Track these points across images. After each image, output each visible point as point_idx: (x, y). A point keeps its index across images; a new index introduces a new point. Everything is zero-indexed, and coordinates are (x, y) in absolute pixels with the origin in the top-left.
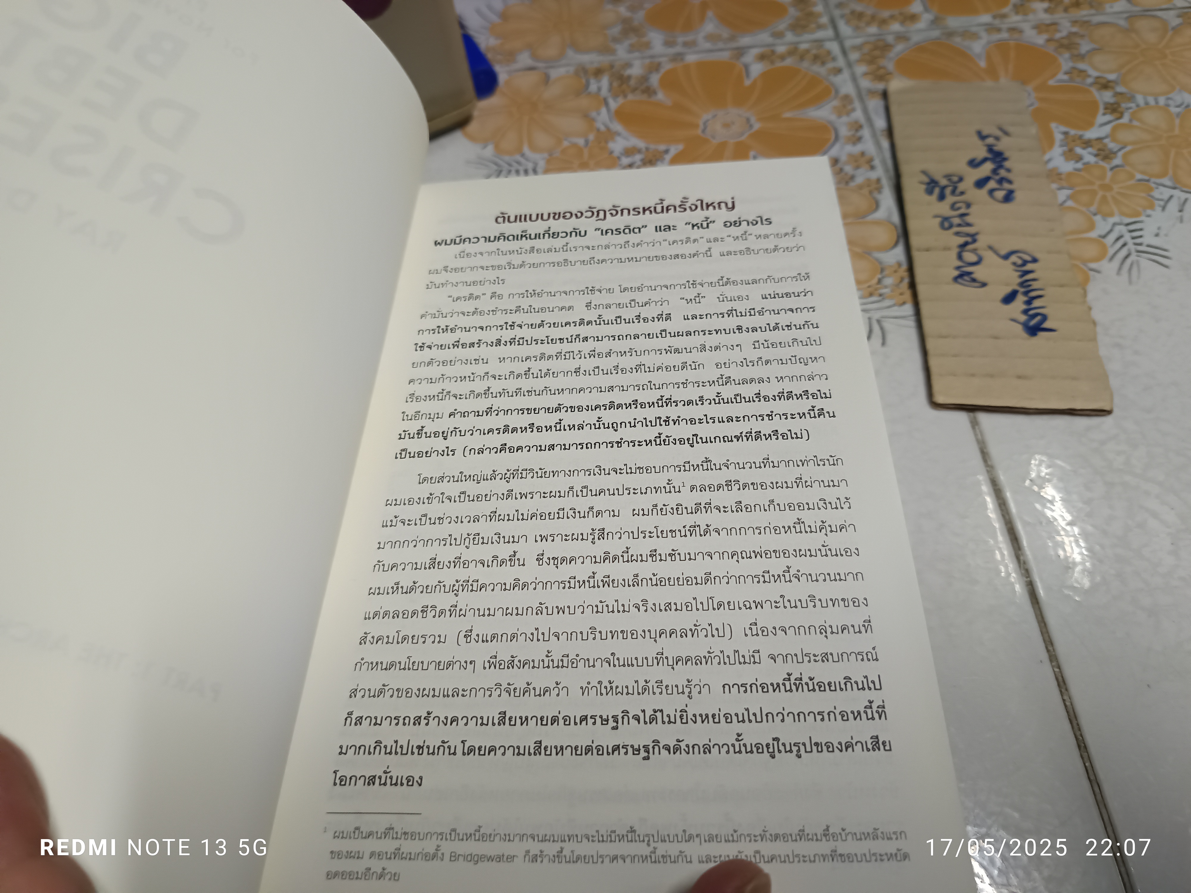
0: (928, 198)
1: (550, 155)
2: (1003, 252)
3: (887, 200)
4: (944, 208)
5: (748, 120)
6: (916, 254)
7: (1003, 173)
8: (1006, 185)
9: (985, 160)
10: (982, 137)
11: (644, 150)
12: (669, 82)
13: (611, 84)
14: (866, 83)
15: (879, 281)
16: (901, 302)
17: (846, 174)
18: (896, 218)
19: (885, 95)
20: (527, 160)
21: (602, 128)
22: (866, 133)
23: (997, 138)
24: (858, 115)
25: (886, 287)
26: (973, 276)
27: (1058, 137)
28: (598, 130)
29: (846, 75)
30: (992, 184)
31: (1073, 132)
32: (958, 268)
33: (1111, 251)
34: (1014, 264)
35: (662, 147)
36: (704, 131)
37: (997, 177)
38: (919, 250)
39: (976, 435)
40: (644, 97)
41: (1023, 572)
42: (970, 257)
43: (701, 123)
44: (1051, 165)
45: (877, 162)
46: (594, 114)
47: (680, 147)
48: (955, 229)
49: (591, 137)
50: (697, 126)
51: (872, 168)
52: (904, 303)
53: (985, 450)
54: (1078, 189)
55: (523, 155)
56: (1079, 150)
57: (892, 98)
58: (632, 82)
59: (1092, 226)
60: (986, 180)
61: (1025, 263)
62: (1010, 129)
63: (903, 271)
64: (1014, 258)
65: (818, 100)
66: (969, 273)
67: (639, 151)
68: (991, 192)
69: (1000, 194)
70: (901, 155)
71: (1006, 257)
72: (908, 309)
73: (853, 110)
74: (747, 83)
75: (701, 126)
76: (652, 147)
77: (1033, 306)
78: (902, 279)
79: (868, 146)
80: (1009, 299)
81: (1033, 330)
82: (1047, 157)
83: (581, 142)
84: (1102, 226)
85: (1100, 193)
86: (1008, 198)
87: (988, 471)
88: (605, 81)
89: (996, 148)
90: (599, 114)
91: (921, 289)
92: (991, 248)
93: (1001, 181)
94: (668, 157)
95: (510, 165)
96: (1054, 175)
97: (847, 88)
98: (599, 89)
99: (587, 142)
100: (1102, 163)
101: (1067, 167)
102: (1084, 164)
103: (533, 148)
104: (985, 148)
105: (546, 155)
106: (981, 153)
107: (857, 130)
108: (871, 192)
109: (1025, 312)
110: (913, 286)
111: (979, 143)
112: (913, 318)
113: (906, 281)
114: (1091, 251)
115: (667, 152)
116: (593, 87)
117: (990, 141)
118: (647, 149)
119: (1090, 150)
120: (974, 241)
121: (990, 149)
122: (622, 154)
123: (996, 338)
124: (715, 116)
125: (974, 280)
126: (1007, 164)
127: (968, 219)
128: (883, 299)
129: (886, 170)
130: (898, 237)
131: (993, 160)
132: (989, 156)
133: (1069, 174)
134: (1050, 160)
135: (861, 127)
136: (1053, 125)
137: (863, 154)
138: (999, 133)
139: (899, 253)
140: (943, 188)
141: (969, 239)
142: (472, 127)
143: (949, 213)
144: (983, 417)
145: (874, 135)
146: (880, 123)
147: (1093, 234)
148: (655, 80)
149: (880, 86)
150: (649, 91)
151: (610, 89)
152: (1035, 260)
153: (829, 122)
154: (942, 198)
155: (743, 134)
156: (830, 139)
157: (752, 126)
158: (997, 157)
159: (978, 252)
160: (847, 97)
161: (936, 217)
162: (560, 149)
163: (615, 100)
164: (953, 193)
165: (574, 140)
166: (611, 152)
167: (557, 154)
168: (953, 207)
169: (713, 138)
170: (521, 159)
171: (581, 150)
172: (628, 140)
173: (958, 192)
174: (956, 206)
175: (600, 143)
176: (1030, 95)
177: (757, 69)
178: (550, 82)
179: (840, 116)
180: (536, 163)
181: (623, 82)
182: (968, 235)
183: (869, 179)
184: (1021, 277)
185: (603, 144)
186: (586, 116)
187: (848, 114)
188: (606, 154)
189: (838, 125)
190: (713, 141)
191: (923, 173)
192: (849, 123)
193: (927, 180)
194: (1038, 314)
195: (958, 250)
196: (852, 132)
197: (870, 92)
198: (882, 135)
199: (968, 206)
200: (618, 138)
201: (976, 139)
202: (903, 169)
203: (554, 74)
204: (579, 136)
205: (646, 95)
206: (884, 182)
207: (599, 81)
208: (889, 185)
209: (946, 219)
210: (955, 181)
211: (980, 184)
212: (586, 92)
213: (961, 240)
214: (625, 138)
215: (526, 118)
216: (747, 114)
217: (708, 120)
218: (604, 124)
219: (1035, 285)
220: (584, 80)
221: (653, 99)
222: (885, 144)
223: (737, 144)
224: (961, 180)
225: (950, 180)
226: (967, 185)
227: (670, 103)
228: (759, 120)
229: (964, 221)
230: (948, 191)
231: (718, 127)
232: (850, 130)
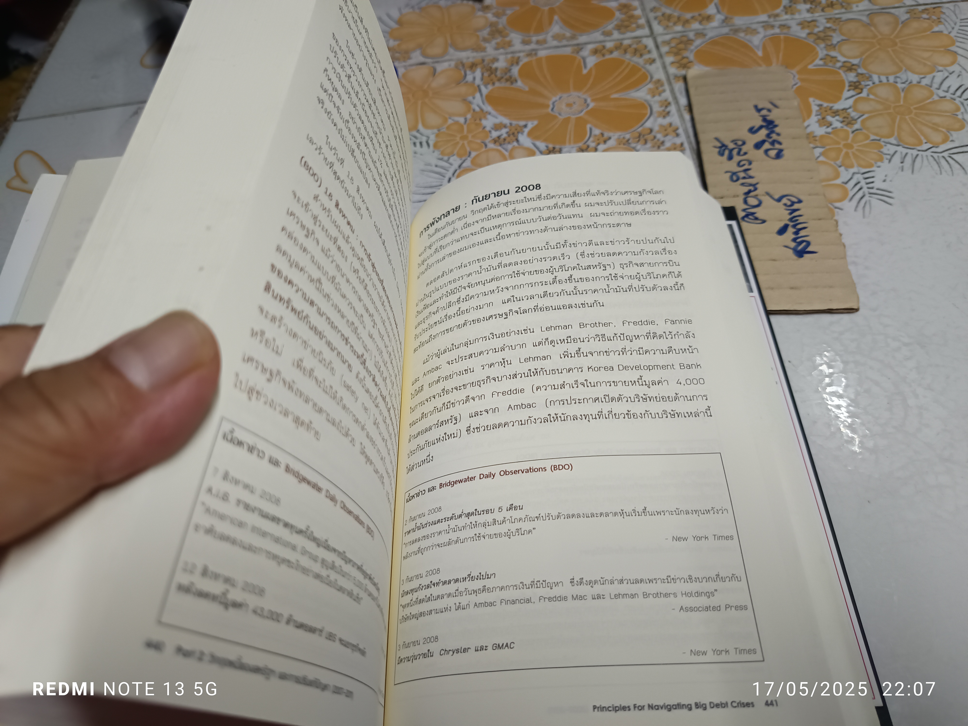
0: (720, 158)
1: (439, 131)
2: (777, 197)
4: (732, 166)
5: (586, 101)
7: (774, 136)
8: (777, 146)
9: (761, 127)
10: (759, 110)
11: (508, 125)
12: (526, 73)
13: (482, 75)
14: (673, 70)
17: (658, 140)
19: (685, 79)
20: (422, 134)
21: (477, 109)
22: (673, 108)
23: (769, 110)
24: (667, 95)
26: (756, 215)
27: (815, 108)
28: (474, 110)
29: (658, 64)
30: (767, 146)
31: (825, 105)
32: (743, 209)
33: (851, 194)
34: (785, 205)
35: (522, 123)
36: (552, 109)
37: (770, 140)
40: (508, 84)
42: (752, 201)
43: (551, 103)
44: (809, 130)
45: (681, 131)
46: (470, 98)
47: (536, 122)
48: (741, 181)
49: (469, 116)
50: (548, 106)
51: (678, 135)
54: (828, 147)
55: (418, 131)
56: (829, 118)
57: (690, 82)
58: (499, 73)
59: (837, 176)
60: (763, 142)
61: (793, 203)
62: (778, 103)
64: (784, 201)
65: (637, 85)
66: (753, 214)
67: (505, 126)
68: (766, 151)
69: (773, 153)
70: (698, 125)
71: (779, 200)
73: (664, 91)
74: (585, 72)
75: (551, 106)
76: (514, 123)
77: (800, 235)
79: (674, 119)
80: (782, 231)
81: (800, 254)
82: (806, 124)
83: (461, 120)
84: (845, 175)
85: (845, 150)
86: (779, 155)
88: (478, 73)
89: (769, 118)
90: (474, 98)
92: (768, 194)
93: (773, 143)
94: (526, 130)
96: (811, 137)
97: (659, 74)
98: (474, 78)
99: (466, 119)
100: (845, 128)
101: (820, 131)
102: (833, 129)
103: (425, 126)
104: (761, 118)
105: (436, 131)
106: (758, 122)
107: (666, 107)
109: (794, 240)
111: (757, 114)
114: (836, 194)
115: (525, 126)
116: (469, 78)
117: (764, 112)
118: (511, 124)
119: (837, 118)
120: (756, 189)
121: (764, 119)
122: (492, 129)
123: (773, 261)
124: (560, 98)
125: (756, 219)
126: (777, 130)
127: (751, 173)
129: (688, 137)
131: (767, 127)
132: (764, 124)
133: (822, 136)
134: (808, 126)
135: (669, 104)
136: (811, 100)
137: (670, 125)
138: (770, 106)
140: (731, 151)
141: (752, 188)
143: (736, 169)
145: (679, 110)
146: (683, 101)
147: (838, 181)
148: (515, 71)
149: (682, 73)
150: (512, 80)
151: (482, 79)
152: (800, 201)
153: (646, 101)
154: (730, 158)
155: (582, 111)
156: (646, 114)
157: (588, 105)
158: (770, 124)
159: (760, 197)
160: (659, 81)
161: (727, 172)
162: (446, 126)
163: (486, 87)
164: (739, 153)
165: (457, 119)
166: (484, 128)
167: (444, 130)
168: (739, 164)
169: (560, 114)
170: (418, 135)
171: (462, 126)
172: (496, 118)
173: (742, 153)
174: (742, 163)
175: (475, 120)
176: (794, 76)
177: (591, 61)
178: (437, 74)
179: (654, 96)
180: (428, 137)
181: (492, 73)
182: (751, 185)
183: (675, 144)
184: (791, 214)
185: (478, 121)
186: (464, 100)
187: (660, 94)
188: (481, 130)
189: (652, 103)
190: (560, 117)
191: (717, 139)
192: (661, 101)
193: (719, 145)
194: (803, 241)
195: (743, 197)
196: (663, 108)
197: (676, 77)
198: (685, 110)
199: (750, 163)
200: (489, 117)
201: (754, 111)
202: (701, 137)
203: (440, 68)
204: (460, 115)
205: (509, 83)
206: (686, 145)
207: (474, 72)
208: (690, 149)
209: (734, 173)
210: (740, 144)
211: (758, 146)
212: (464, 81)
213: (746, 189)
214: (494, 116)
215: (420, 103)
216: (585, 96)
217: (556, 101)
218: (478, 106)
219: (801, 219)
220: (463, 72)
221: (514, 86)
222: (687, 117)
223: (578, 119)
224: (744, 143)
225: (736, 144)
226: (749, 147)
227: (527, 89)
228: (593, 100)
229: (747, 175)
230: (735, 152)
231: (564, 107)
232: (661, 106)
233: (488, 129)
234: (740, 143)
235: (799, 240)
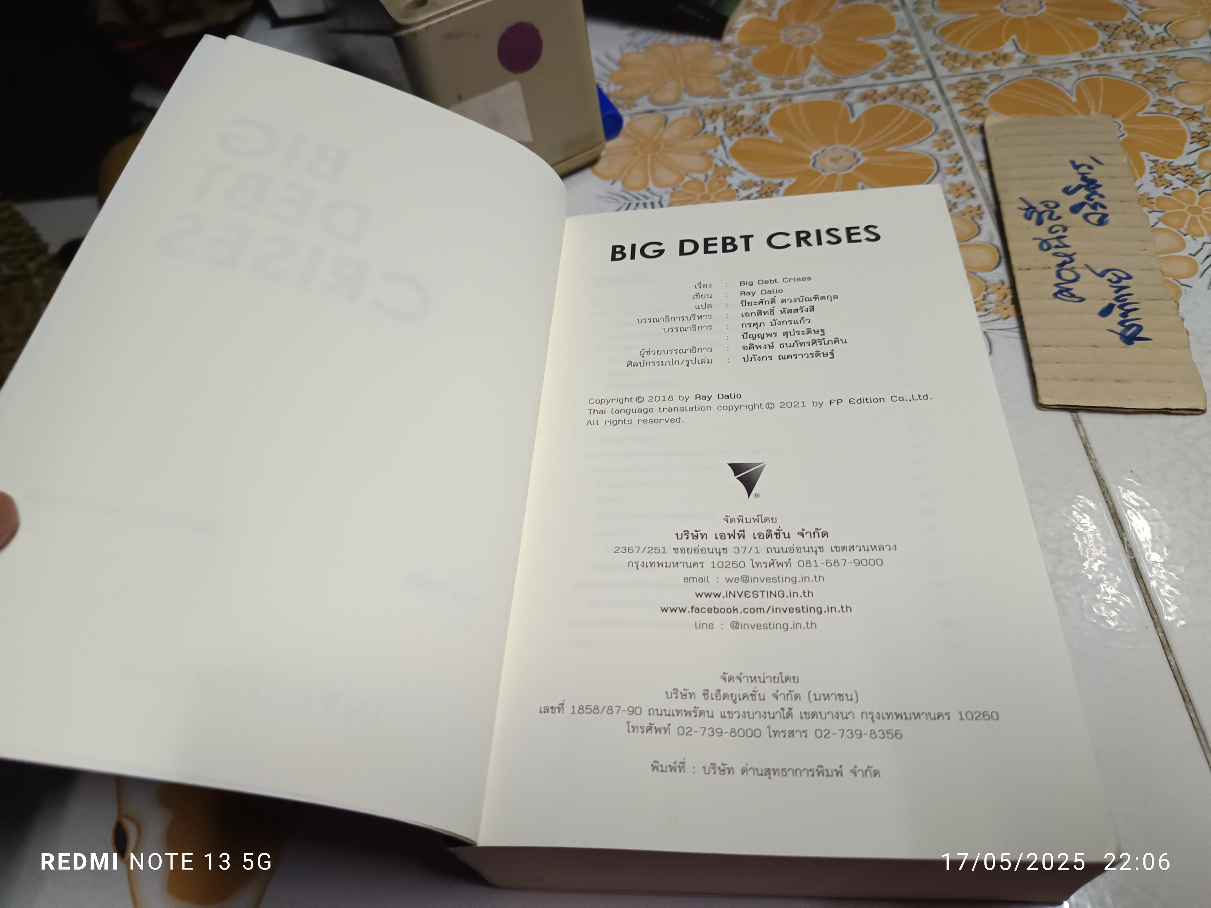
0: (1027, 222)
1: (673, 189)
2: (1099, 271)
3: (988, 224)
4: (1042, 232)
5: (855, 155)
6: (1017, 273)
7: (1096, 198)
8: (1100, 210)
9: (1079, 187)
10: (1077, 167)
11: (759, 182)
12: (779, 122)
13: (725, 123)
14: (962, 120)
15: (984, 298)
16: (1006, 316)
17: (949, 202)
18: (997, 242)
19: (982, 129)
20: (653, 194)
21: (720, 164)
22: (965, 164)
23: (1090, 167)
24: (957, 148)
25: (991, 303)
26: (1071, 291)
27: (1148, 165)
28: (716, 165)
29: (944, 111)
30: (1086, 209)
31: (1162, 160)
32: (1057, 285)
33: (1201, 270)
34: (1110, 280)
35: (777, 181)
36: (814, 165)
37: (1092, 203)
38: (1020, 269)
39: (1079, 432)
40: (757, 136)
41: (1127, 551)
42: (1067, 275)
43: (811, 157)
44: (1142, 191)
45: (976, 191)
46: (711, 152)
47: (794, 180)
48: (1054, 250)
49: (710, 173)
50: (808, 161)
51: (973, 196)
52: (1008, 317)
53: (1088, 446)
54: (1168, 212)
55: (648, 190)
56: (1168, 177)
57: (988, 132)
58: (745, 123)
59: (1182, 246)
60: (1082, 205)
61: (1120, 279)
62: (1102, 159)
63: (1006, 289)
64: (1109, 275)
65: (918, 136)
66: (1068, 290)
68: (1086, 216)
69: (1094, 218)
70: (999, 185)
71: (1102, 275)
72: (1012, 322)
73: (953, 143)
74: (852, 121)
75: (812, 161)
76: (767, 180)
77: (1128, 318)
78: (1005, 297)
79: (968, 176)
80: (1106, 312)
81: (1129, 340)
82: (1138, 183)
83: (702, 177)
84: (1192, 245)
85: (1190, 216)
86: (1102, 221)
87: (1091, 464)
88: (720, 123)
89: (1089, 177)
90: (716, 151)
91: (1023, 303)
92: (1087, 266)
93: (1095, 206)
94: (782, 189)
95: (638, 199)
96: (1146, 199)
97: (947, 125)
98: (715, 129)
99: (706, 176)
100: (1190, 188)
101: (1157, 192)
102: (1173, 189)
103: (658, 185)
104: (1079, 177)
105: (670, 190)
107: (957, 162)
108: (973, 218)
109: (1121, 323)
110: (1016, 301)
111: (1074, 171)
112: (1017, 330)
113: (1009, 297)
114: (1182, 268)
115: (781, 184)
116: (709, 128)
117: (1083, 169)
118: (763, 182)
119: (1178, 176)
120: (1072, 261)
121: (1084, 178)
122: (740, 187)
123: (1095, 346)
124: (823, 151)
125: (1073, 296)
126: (1100, 191)
127: (1065, 241)
128: (989, 313)
129: (986, 198)
130: (1000, 258)
131: (1087, 188)
132: (1084, 183)
133: (1160, 198)
134: (1141, 186)
135: (960, 159)
136: (1143, 154)
137: (964, 184)
138: (1092, 163)
139: (1001, 272)
140: (1040, 214)
141: (1067, 259)
142: (600, 166)
143: (1047, 236)
144: (1084, 417)
145: (973, 166)
146: (979, 155)
147: (1184, 253)
148: (766, 119)
149: (978, 122)
150: (761, 131)
151: (725, 129)
152: (1129, 277)
153: (931, 155)
154: (1040, 222)
155: (851, 167)
156: (932, 171)
157: (858, 160)
158: (1091, 185)
159: (1076, 270)
160: (946, 131)
161: (1035, 239)
162: (682, 184)
163: (731, 140)
164: (1050, 217)
165: (695, 175)
166: (730, 186)
167: (680, 188)
168: (1050, 230)
169: (823, 171)
170: (648, 194)
171: (702, 184)
172: (744, 174)
173: (1054, 217)
174: (1054, 229)
175: (718, 177)
176: (1120, 126)
177: (860, 108)
178: (668, 123)
179: (940, 150)
180: (661, 197)
181: (736, 123)
182: (1066, 255)
183: (970, 207)
184: (1117, 292)
185: (721, 178)
186: (704, 154)
187: (948, 148)
188: (725, 188)
189: (939, 158)
190: (823, 174)
191: (1022, 199)
192: (950, 156)
193: (1025, 206)
194: (1134, 325)
195: (1057, 269)
196: (953, 164)
197: (968, 127)
198: (981, 166)
199: (1065, 229)
200: (734, 173)
201: (1070, 168)
202: (1002, 197)
203: (672, 116)
204: (699, 172)
205: (758, 134)
206: (985, 208)
207: (714, 121)
208: (989, 211)
209: (1044, 241)
210: (1051, 208)
211: (1075, 209)
212: (703, 132)
213: (1060, 260)
214: (741, 172)
215: (649, 156)
216: (854, 149)
217: (818, 155)
218: (721, 160)
219: (1130, 299)
220: (701, 121)
221: (765, 137)
222: (984, 174)
223: (846, 176)
224: (1057, 205)
225: (1047, 206)
226: (1063, 210)
227: (781, 141)
228: (864, 155)
229: (1062, 243)
230: (1045, 216)
231: (827, 161)
232: (951, 162)
233: (734, 187)
234: (1052, 205)
235: (1127, 324)
